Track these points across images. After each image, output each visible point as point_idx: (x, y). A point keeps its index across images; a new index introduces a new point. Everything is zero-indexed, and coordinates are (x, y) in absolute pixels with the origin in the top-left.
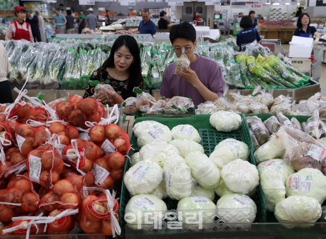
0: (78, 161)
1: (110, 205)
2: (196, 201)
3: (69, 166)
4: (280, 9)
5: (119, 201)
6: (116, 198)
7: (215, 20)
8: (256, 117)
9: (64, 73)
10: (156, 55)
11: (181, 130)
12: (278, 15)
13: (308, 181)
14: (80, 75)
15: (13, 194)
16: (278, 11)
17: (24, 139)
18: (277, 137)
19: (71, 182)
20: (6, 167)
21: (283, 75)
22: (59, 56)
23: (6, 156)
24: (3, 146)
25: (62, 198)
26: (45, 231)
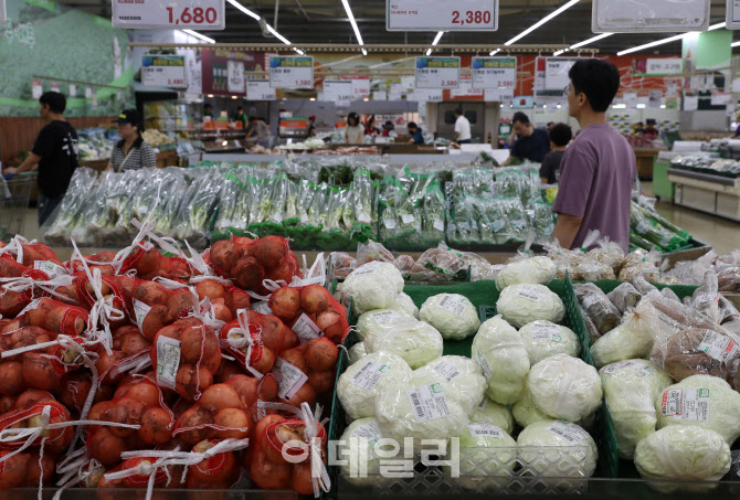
0: (250, 351)
1: (309, 433)
2: (477, 433)
3: (232, 359)
4: (627, 116)
5: (327, 426)
6: (321, 419)
7: (501, 136)
8: (592, 284)
9: (216, 219)
10: (392, 187)
11: (442, 303)
12: (622, 127)
13: (702, 400)
14: (247, 222)
15: (126, 408)
16: (622, 119)
17: (148, 308)
18: (637, 315)
19: (236, 389)
20: (113, 359)
21: (637, 228)
22: (207, 188)
23: (114, 340)
24: (108, 320)
25: (218, 418)
26: (183, 481)
